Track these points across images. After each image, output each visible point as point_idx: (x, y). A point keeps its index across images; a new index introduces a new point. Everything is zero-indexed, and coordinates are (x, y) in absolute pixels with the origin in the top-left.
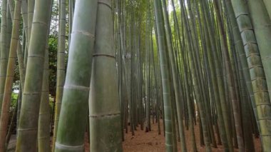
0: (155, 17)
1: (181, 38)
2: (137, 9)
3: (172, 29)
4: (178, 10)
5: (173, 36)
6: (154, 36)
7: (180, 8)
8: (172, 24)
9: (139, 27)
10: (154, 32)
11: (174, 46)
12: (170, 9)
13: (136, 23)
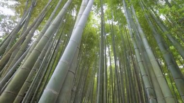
0: (99, 67)
1: (113, 84)
2: (89, 59)
3: (108, 77)
4: (113, 66)
5: (108, 81)
6: (96, 79)
7: (114, 65)
8: (109, 73)
9: (87, 71)
10: (96, 76)
11: (108, 89)
12: (108, 64)
13: (86, 68)
